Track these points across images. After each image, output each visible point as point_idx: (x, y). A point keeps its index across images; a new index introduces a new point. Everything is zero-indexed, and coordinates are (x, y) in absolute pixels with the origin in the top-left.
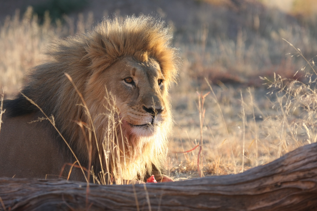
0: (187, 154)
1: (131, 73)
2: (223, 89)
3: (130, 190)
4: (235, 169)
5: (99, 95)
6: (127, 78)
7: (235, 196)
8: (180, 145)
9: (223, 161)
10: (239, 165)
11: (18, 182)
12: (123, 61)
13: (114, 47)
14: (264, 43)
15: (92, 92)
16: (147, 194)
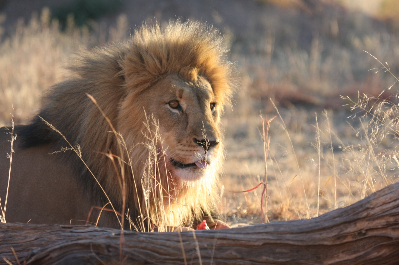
0: (248, 193)
1: (177, 95)
2: (292, 113)
3: (176, 239)
4: (308, 213)
5: (136, 123)
6: (172, 101)
7: (308, 247)
8: (239, 183)
9: (293, 203)
10: (314, 208)
11: (35, 229)
12: (167, 80)
13: (155, 62)
14: (345, 54)
15: (128, 118)
16: (197, 243)
